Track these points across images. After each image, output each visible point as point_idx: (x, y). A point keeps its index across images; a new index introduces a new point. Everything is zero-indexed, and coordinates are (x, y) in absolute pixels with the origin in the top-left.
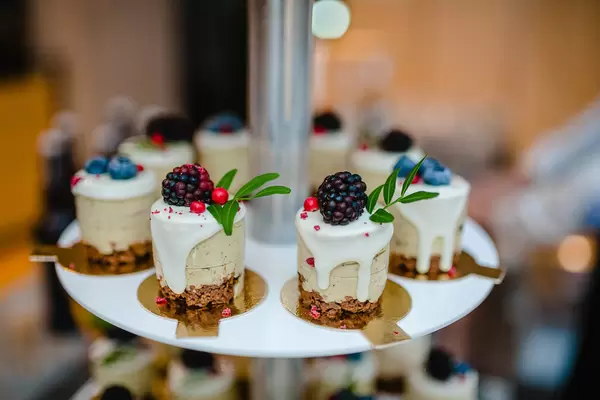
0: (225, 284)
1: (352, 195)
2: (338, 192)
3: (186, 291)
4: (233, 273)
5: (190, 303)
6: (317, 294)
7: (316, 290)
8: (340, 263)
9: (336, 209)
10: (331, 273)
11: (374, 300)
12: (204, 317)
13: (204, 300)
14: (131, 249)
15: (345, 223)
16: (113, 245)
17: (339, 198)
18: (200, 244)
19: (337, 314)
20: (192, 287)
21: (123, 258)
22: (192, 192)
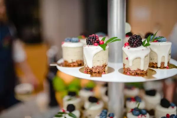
0: (103, 66)
1: (138, 40)
2: (134, 39)
3: (93, 68)
4: (105, 63)
5: (94, 71)
6: (129, 68)
7: (129, 67)
8: (135, 58)
9: (134, 43)
10: (133, 61)
11: (145, 70)
12: (97, 75)
13: (97, 70)
14: (77, 62)
15: (137, 47)
16: (72, 60)
17: (134, 40)
18: (97, 53)
19: (135, 74)
20: (94, 67)
21: (75, 64)
22: (94, 41)
